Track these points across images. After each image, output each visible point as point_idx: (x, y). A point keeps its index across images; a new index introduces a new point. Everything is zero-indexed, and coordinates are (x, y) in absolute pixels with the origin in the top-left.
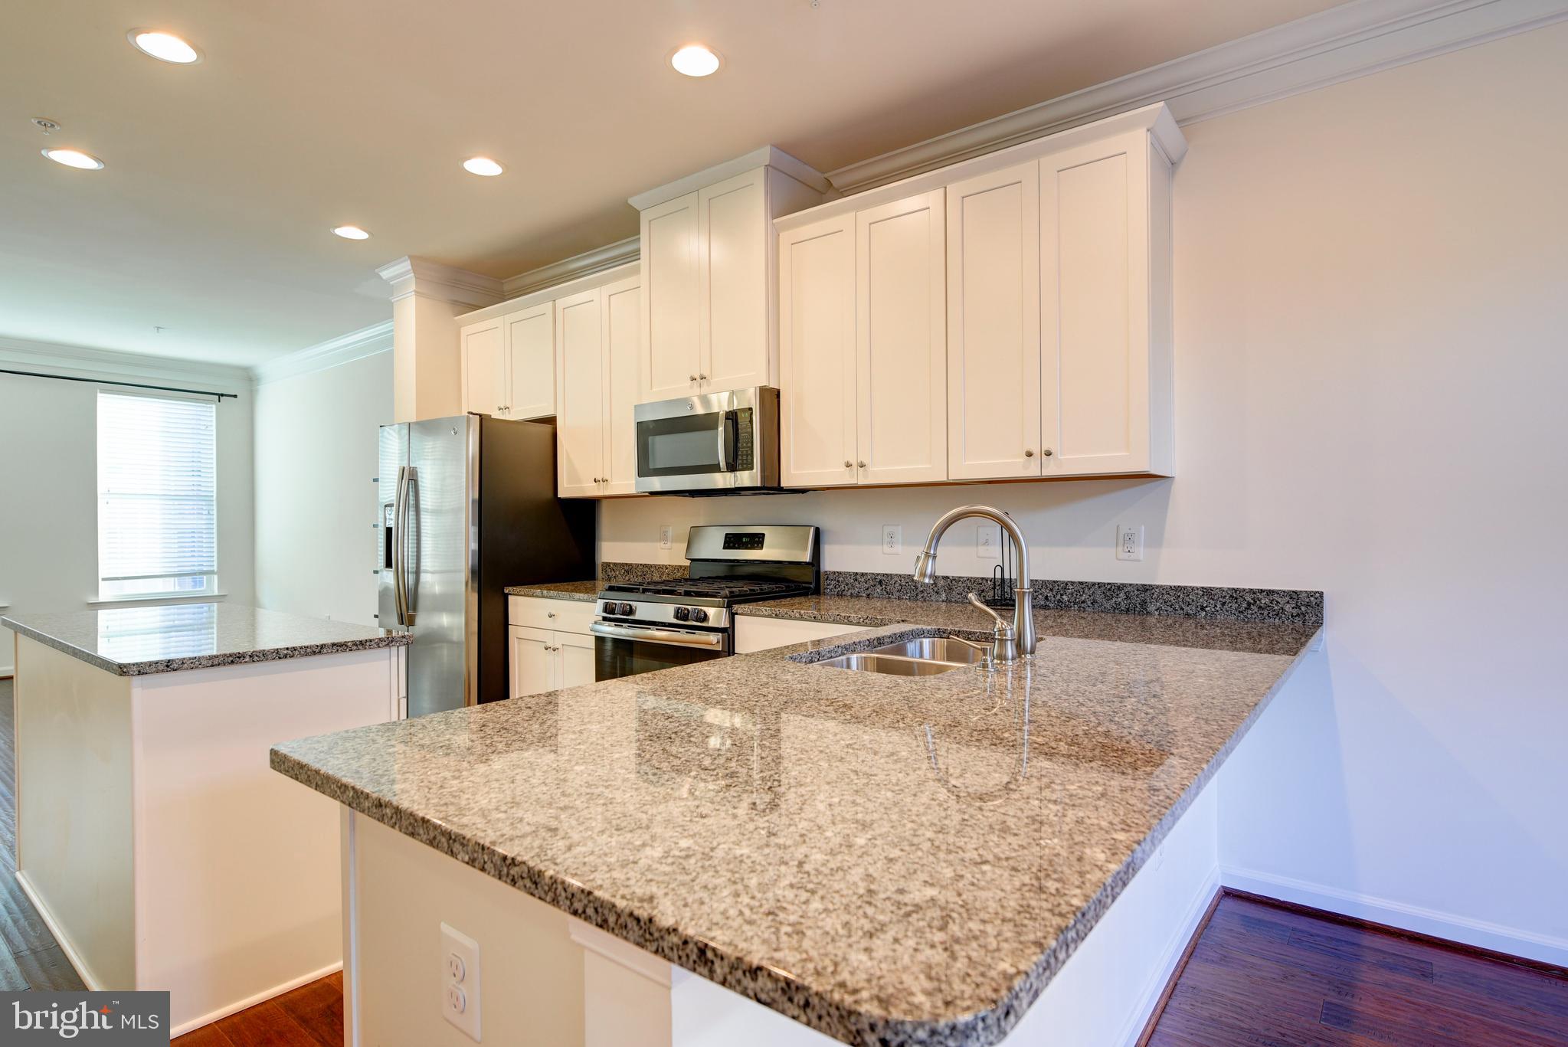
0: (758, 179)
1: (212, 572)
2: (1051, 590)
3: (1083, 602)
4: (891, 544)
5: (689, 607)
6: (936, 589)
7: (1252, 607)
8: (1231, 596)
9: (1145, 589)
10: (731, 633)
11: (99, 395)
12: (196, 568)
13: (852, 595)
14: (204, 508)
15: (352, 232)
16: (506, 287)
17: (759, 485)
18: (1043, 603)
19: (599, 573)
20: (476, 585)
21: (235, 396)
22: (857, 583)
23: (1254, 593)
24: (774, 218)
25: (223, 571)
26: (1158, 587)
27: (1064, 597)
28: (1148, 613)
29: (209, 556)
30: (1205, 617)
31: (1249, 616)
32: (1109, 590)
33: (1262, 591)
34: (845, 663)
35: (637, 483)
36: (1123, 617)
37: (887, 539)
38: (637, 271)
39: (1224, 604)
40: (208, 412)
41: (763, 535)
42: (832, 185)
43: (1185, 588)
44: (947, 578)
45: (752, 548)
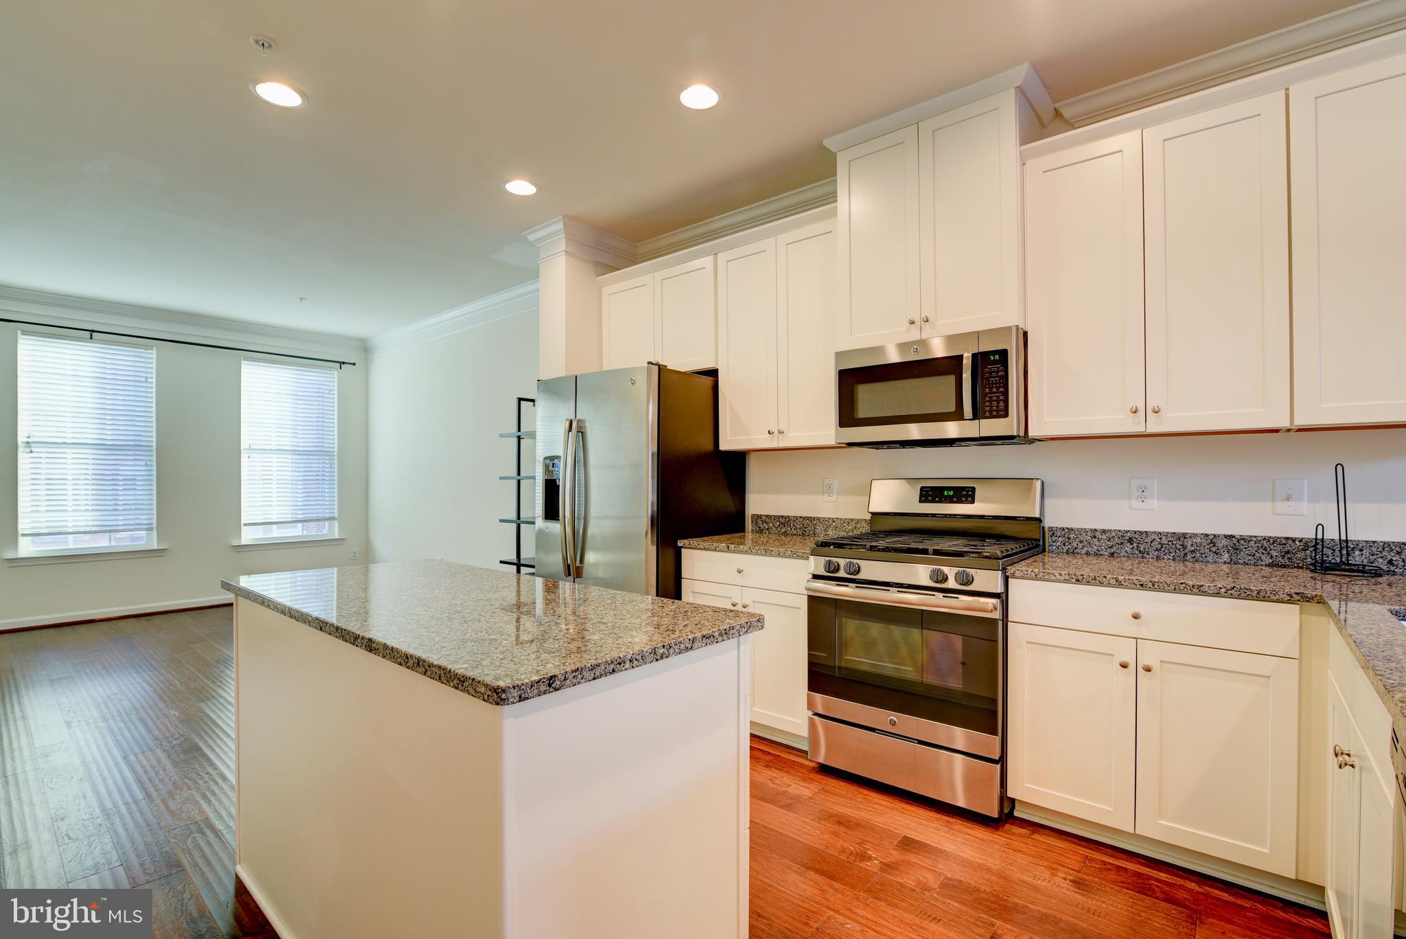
1: (332, 518)
4: (1143, 499)
6: (1214, 549)
10: (1004, 598)
11: (243, 362)
12: (321, 515)
13: (1088, 554)
14: (327, 462)
15: (521, 187)
16: (640, 250)
17: (1015, 434)
19: (749, 525)
21: (354, 364)
22: (1095, 540)
24: (1022, 144)
25: (342, 518)
29: (330, 503)
35: (837, 433)
37: (1135, 493)
38: (831, 214)
40: (330, 379)
41: (974, 489)
42: (1063, 114)
44: (1232, 537)
45: (966, 502)
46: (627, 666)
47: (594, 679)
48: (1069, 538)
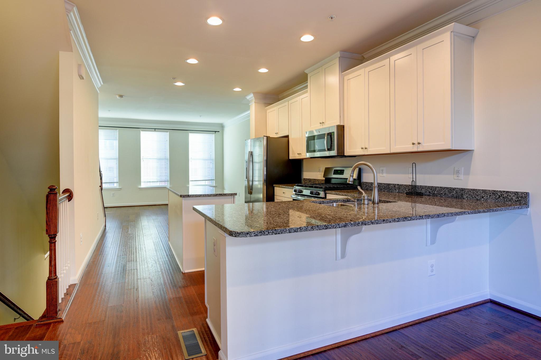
0: (337, 62)
1: (213, 180)
2: (431, 189)
3: (442, 194)
4: (382, 173)
5: (314, 191)
7: (501, 197)
8: (493, 193)
9: (462, 190)
11: (189, 134)
12: (210, 178)
14: (212, 162)
15: (238, 89)
16: (280, 97)
17: (336, 155)
18: (428, 194)
20: (266, 184)
21: (219, 132)
23: (501, 192)
24: (342, 72)
25: (216, 180)
26: (467, 189)
27: (435, 192)
28: (464, 198)
29: (212, 174)
30: (483, 201)
31: (499, 201)
32: (450, 190)
33: (504, 191)
34: (332, 205)
35: (307, 154)
36: (455, 200)
37: (381, 172)
38: (307, 92)
39: (490, 196)
40: (213, 136)
41: (344, 170)
42: (364, 58)
43: (476, 190)
44: (398, 185)
45: (341, 174)
46: (202, 196)
47: (196, 197)
48: (366, 185)
